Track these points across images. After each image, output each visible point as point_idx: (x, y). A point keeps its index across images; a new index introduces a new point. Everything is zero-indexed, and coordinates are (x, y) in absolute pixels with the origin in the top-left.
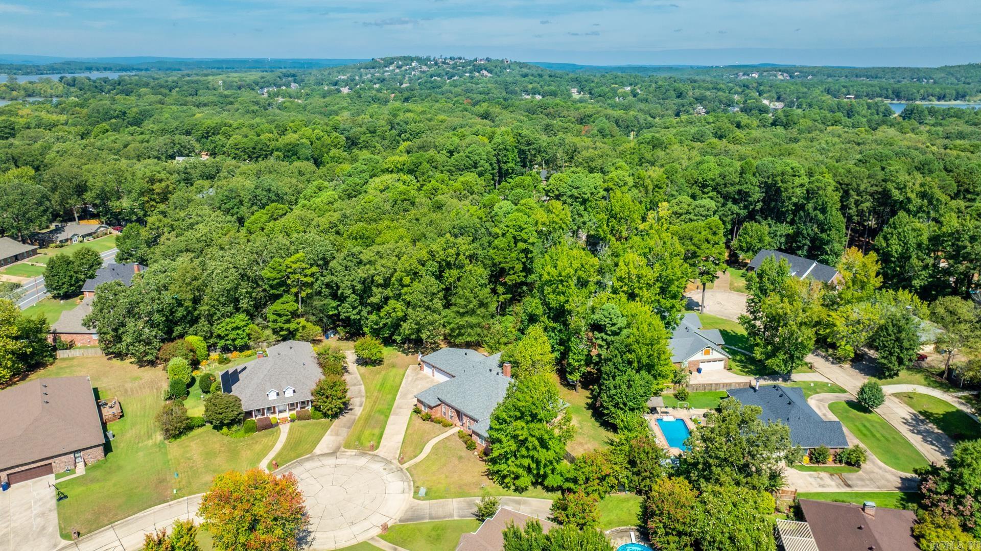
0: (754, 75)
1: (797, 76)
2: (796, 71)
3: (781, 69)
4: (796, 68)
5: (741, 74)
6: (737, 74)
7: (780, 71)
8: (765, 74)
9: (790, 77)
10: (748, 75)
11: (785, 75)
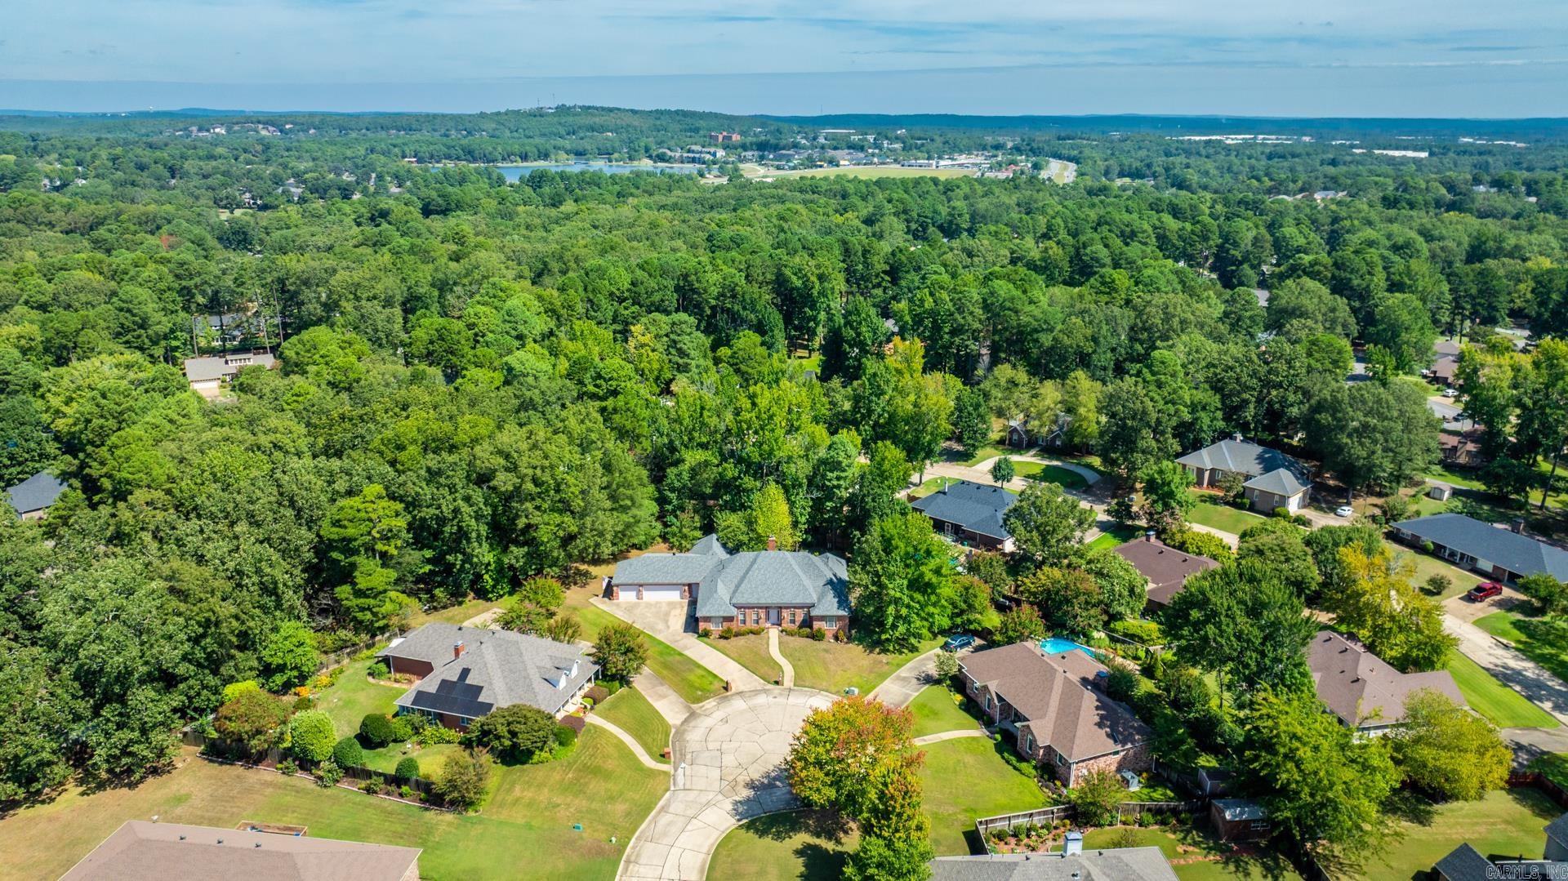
0: (217, 130)
1: (290, 129)
2: (287, 123)
3: (261, 119)
4: (291, 117)
5: (194, 129)
6: (186, 129)
7: (259, 122)
8: (236, 128)
9: (281, 131)
10: (208, 131)
11: (270, 128)
